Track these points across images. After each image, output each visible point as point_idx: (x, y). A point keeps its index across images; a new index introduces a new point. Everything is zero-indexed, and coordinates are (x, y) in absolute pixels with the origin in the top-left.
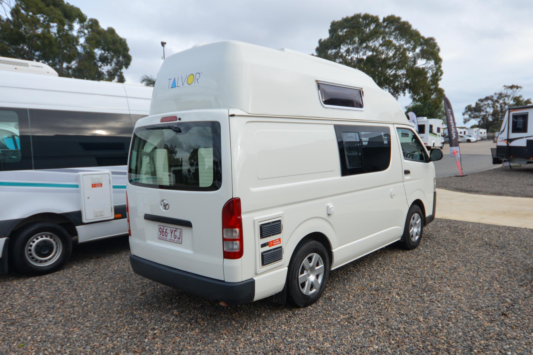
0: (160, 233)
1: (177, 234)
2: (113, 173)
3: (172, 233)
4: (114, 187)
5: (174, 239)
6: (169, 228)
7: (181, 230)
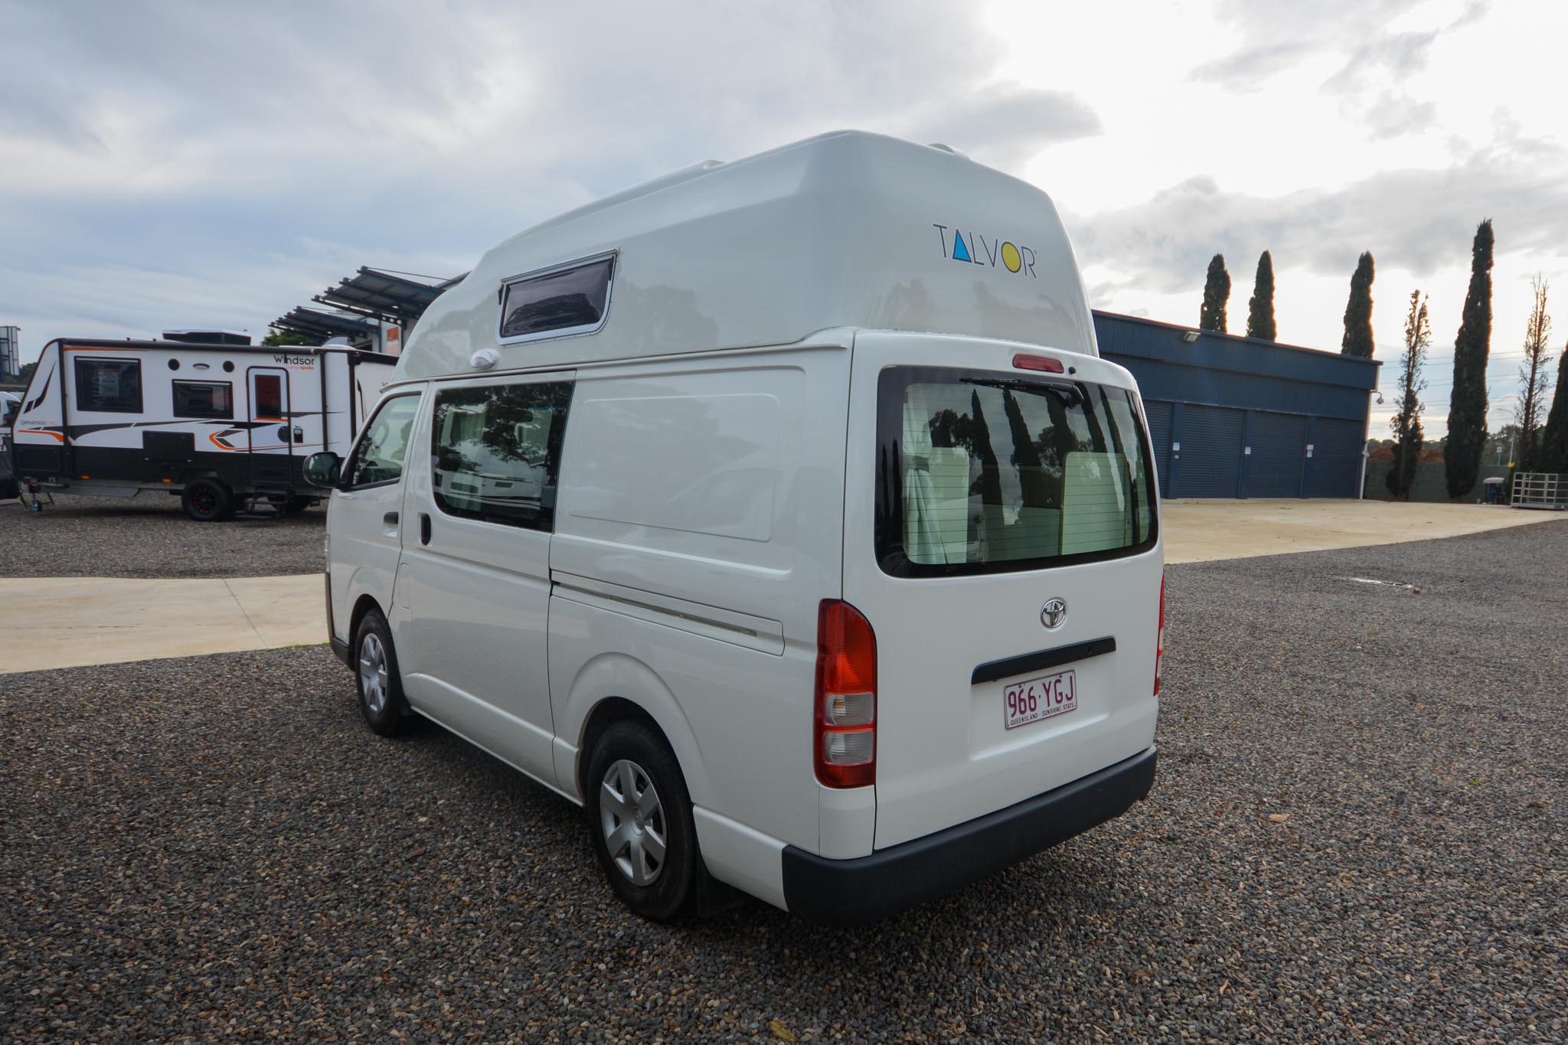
0: (1013, 710)
1: (1064, 687)
3: (1047, 691)
5: (1058, 705)
6: (1034, 683)
7: (1073, 671)
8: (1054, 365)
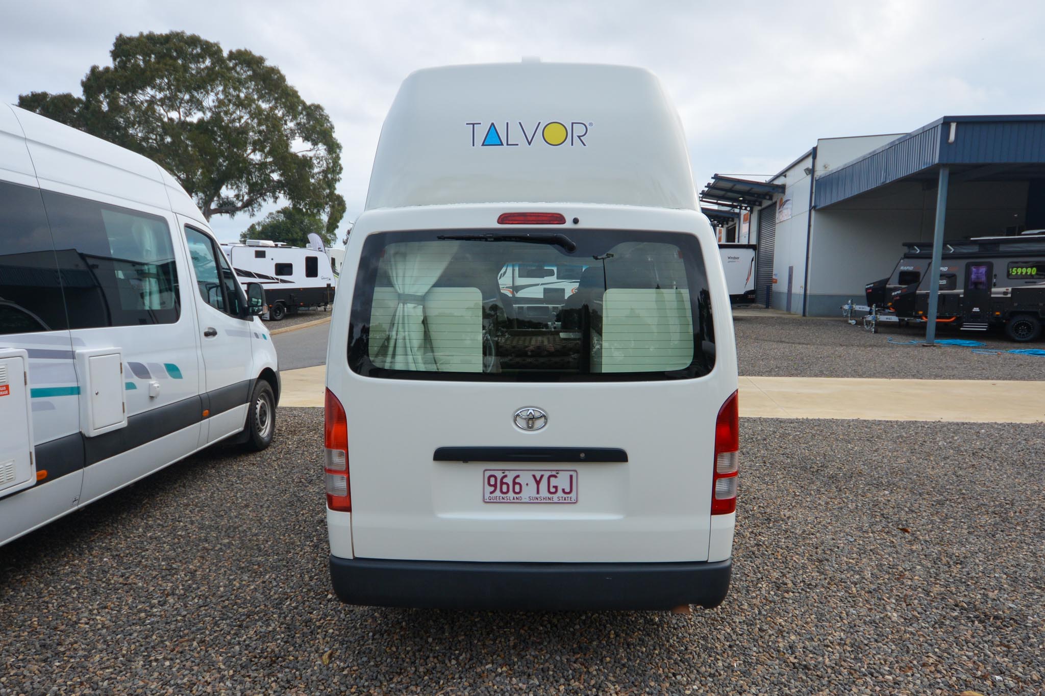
0: (492, 489)
2: (33, 354)
3: (538, 483)
4: (36, 393)
5: (549, 496)
7: (574, 471)
8: (560, 219)
